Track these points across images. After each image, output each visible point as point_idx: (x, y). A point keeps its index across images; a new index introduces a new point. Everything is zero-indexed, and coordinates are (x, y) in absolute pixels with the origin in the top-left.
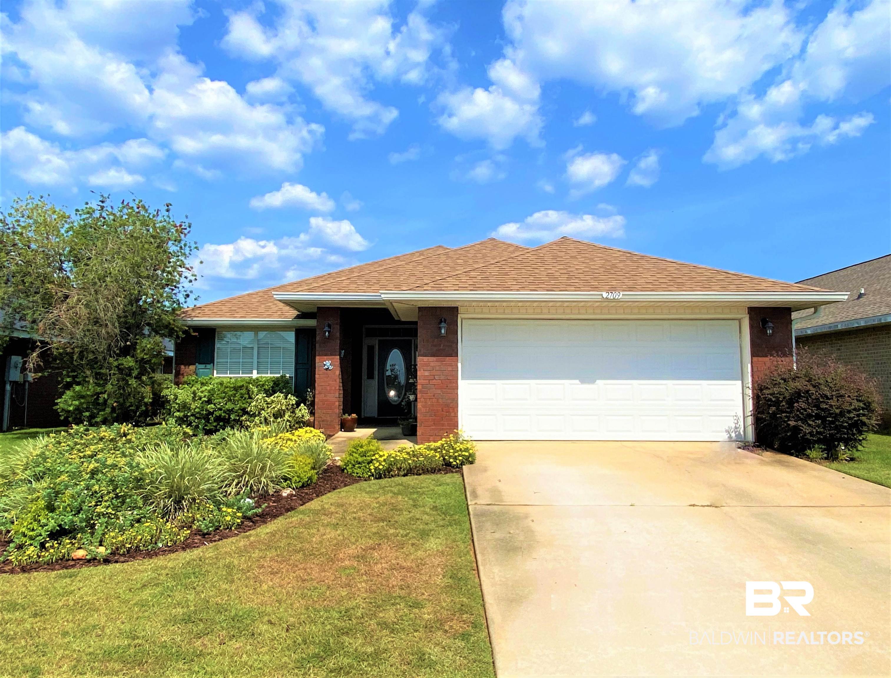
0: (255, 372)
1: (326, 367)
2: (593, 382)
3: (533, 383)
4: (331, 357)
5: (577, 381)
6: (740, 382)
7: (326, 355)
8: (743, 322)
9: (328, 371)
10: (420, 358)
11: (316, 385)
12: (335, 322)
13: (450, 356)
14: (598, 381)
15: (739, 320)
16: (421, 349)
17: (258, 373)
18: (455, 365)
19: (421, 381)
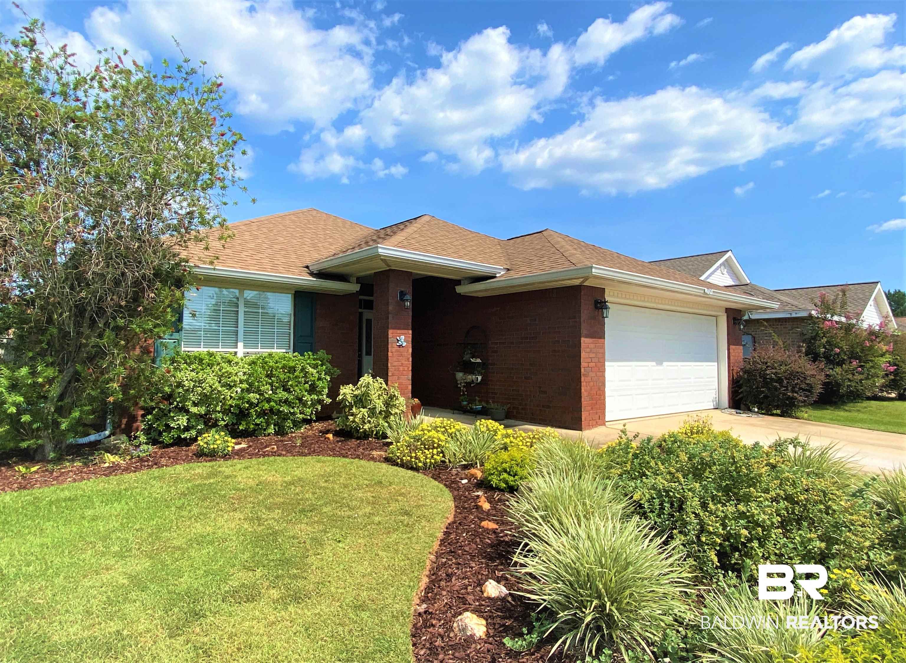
0: (241, 345)
1: (400, 343)
2: (661, 364)
3: (633, 364)
4: (404, 331)
5: (654, 363)
6: (716, 363)
7: (399, 329)
8: (719, 319)
9: (401, 349)
10: (583, 339)
11: (389, 365)
12: (408, 289)
13: (600, 338)
14: (665, 364)
15: (716, 316)
16: (584, 331)
17: (245, 347)
18: (603, 347)
19: (583, 364)
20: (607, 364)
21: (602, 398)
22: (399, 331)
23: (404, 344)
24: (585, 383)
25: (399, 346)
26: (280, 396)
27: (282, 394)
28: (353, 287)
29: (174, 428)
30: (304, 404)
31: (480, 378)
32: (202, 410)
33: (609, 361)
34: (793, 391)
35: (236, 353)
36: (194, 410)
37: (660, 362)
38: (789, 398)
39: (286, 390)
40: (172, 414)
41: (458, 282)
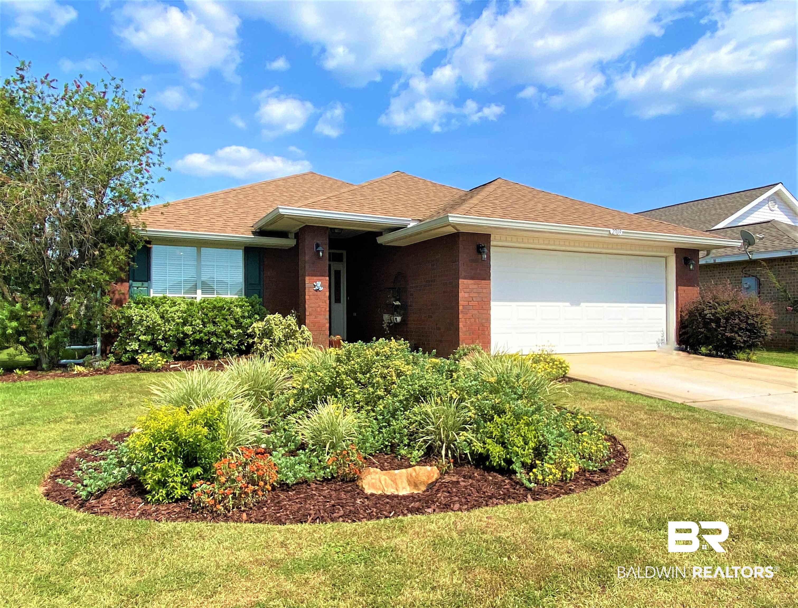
0: (199, 292)
1: (316, 288)
2: (578, 304)
3: (538, 304)
4: (320, 278)
5: (568, 304)
6: (665, 305)
7: (316, 276)
8: (669, 259)
9: (318, 292)
10: (461, 281)
11: (306, 306)
12: (324, 242)
13: (484, 279)
14: (582, 304)
15: (666, 258)
16: (462, 273)
17: (203, 293)
18: (488, 287)
19: (462, 302)
20: (492, 304)
21: (487, 333)
22: (315, 278)
23: (321, 289)
24: (463, 319)
25: (316, 290)
26: (209, 329)
27: (210, 328)
28: (290, 242)
29: (129, 351)
30: (231, 337)
31: (399, 319)
32: (149, 338)
33: (495, 300)
34: (732, 331)
35: (196, 298)
36: (142, 338)
37: (576, 302)
38: (728, 339)
39: (214, 323)
40: (128, 341)
41: (380, 234)
